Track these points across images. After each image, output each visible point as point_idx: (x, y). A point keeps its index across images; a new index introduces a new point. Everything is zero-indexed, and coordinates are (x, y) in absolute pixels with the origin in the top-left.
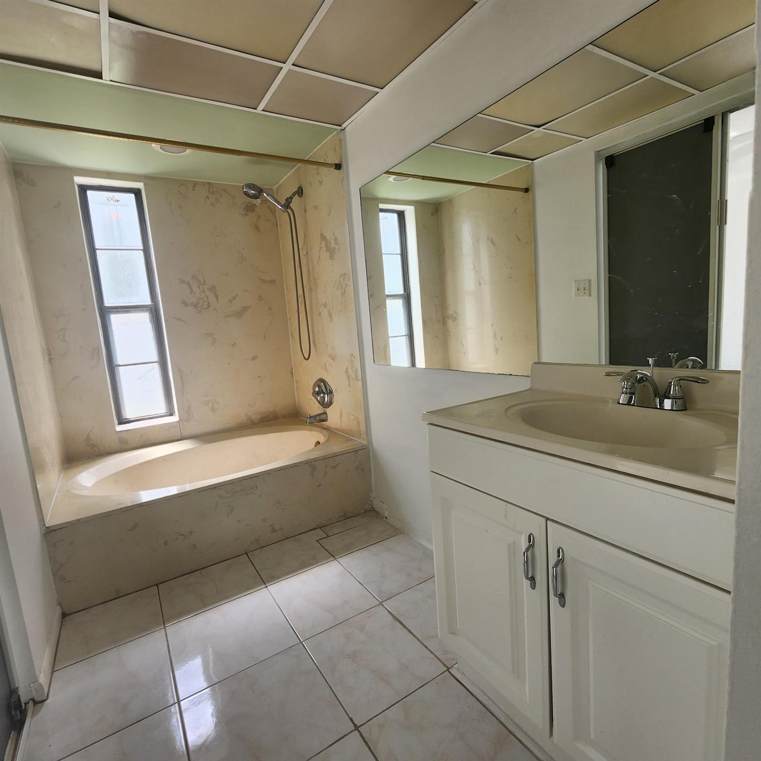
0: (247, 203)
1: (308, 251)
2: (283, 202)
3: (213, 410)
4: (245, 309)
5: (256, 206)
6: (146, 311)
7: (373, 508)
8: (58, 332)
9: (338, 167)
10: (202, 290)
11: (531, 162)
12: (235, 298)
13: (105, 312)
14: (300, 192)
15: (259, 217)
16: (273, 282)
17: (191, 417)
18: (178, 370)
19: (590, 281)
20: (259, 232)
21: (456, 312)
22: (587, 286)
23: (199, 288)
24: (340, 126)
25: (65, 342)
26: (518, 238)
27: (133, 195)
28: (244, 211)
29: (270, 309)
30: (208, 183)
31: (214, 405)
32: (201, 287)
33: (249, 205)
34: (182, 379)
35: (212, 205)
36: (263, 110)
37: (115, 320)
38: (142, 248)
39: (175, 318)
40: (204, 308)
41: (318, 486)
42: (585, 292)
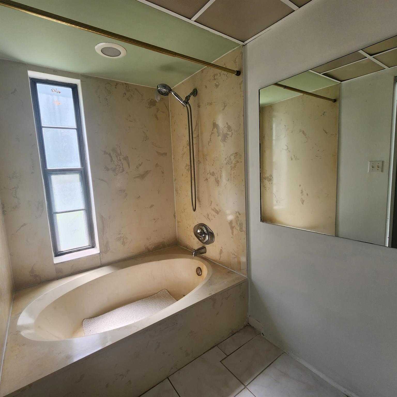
0: (150, 99)
1: (198, 135)
2: (184, 99)
3: (124, 243)
4: (147, 173)
5: (156, 102)
6: (77, 173)
7: (249, 324)
8: (11, 190)
9: (238, 73)
10: (119, 159)
11: (340, 82)
12: (140, 165)
13: (47, 174)
14: (195, 93)
15: (158, 110)
16: (165, 154)
17: (109, 249)
18: (100, 216)
19: (383, 162)
20: (158, 120)
21: (271, 175)
22: (380, 165)
23: (117, 158)
24: (243, 42)
25: (16, 197)
26: (325, 131)
27: (71, 89)
28: (149, 105)
29: (163, 173)
30: (125, 83)
31: (124, 240)
32: (118, 157)
33: (152, 101)
34: (103, 222)
35: (128, 99)
36: (195, 21)
37: (55, 179)
38: (76, 127)
39: (99, 179)
40: (120, 172)
41: (217, 314)
42: (378, 169)
